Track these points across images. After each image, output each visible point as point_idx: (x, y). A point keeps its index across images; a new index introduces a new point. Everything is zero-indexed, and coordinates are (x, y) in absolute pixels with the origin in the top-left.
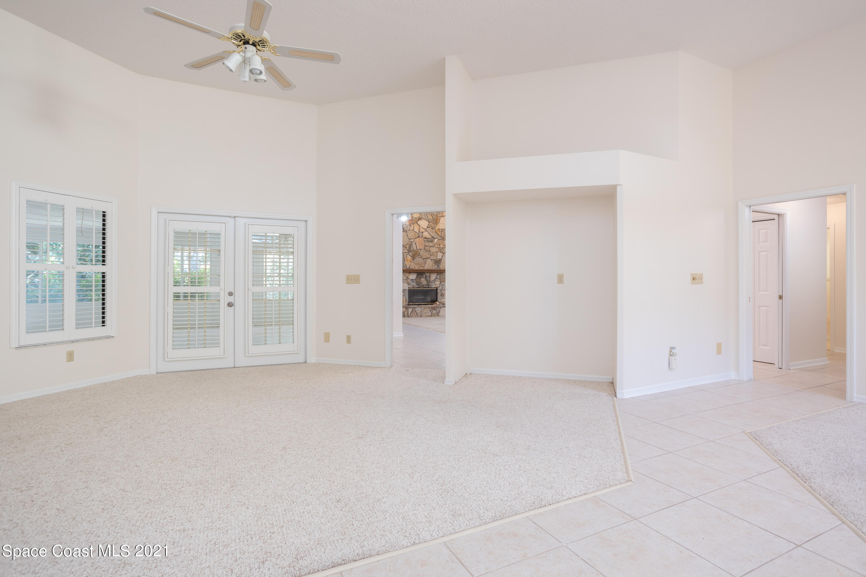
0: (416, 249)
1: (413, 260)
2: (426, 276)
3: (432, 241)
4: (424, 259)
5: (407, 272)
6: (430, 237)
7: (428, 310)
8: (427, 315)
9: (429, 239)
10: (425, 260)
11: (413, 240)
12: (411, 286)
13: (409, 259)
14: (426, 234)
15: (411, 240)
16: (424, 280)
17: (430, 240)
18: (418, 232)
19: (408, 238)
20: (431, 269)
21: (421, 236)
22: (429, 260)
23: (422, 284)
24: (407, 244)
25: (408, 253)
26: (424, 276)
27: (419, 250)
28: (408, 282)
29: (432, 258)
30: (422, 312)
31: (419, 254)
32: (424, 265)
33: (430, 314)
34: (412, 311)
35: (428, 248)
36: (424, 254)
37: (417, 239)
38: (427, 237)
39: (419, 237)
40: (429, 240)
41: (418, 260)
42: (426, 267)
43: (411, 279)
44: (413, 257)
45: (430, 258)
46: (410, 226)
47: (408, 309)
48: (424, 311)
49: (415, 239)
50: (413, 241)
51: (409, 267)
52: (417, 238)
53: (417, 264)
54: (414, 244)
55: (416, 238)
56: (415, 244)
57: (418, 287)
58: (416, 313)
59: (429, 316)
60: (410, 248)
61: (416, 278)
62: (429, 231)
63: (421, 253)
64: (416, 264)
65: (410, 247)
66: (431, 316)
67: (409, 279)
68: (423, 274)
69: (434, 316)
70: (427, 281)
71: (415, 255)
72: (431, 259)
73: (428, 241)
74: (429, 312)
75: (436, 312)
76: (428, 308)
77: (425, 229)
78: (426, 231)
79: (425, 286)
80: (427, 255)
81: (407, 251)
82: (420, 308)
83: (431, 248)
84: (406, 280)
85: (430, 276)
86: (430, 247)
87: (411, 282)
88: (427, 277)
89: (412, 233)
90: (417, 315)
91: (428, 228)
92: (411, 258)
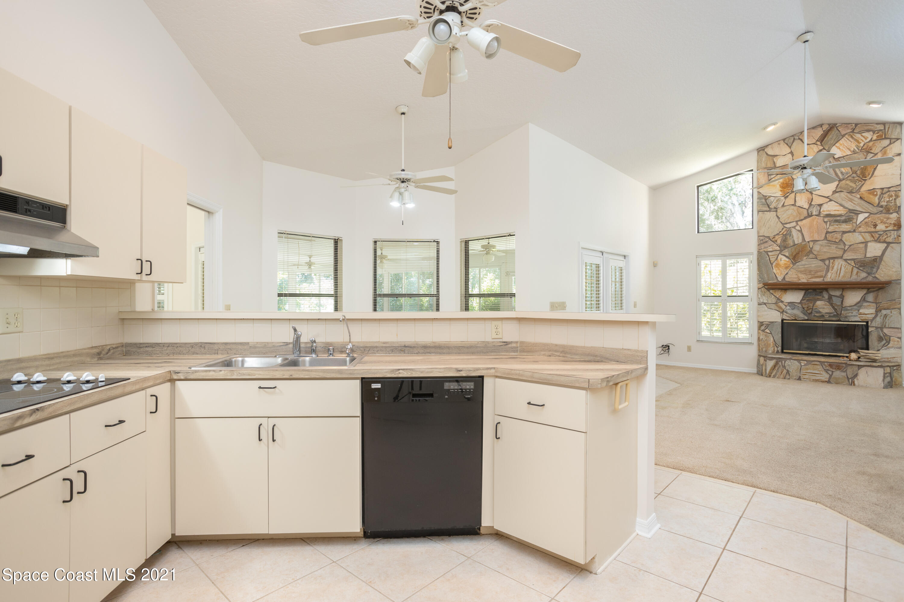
0: (800, 241)
1: (794, 264)
2: (830, 297)
3: (847, 220)
4: (823, 260)
5: (779, 289)
6: (842, 211)
7: (819, 367)
8: (818, 378)
9: (840, 216)
10: (827, 262)
11: (794, 224)
12: (788, 317)
13: (782, 263)
14: (831, 208)
15: (788, 226)
16: (825, 305)
17: (843, 218)
18: (806, 206)
19: (779, 223)
20: (847, 279)
21: (814, 213)
22: (838, 263)
23: (820, 312)
24: (778, 234)
25: (781, 251)
26: (826, 296)
27: (811, 244)
28: (780, 308)
29: (849, 255)
30: (803, 372)
31: (811, 252)
32: (824, 272)
33: (825, 376)
34: (775, 366)
35: (839, 236)
36: (825, 250)
37: (804, 221)
38: (832, 213)
39: (810, 215)
40: (838, 218)
41: (805, 262)
42: (831, 277)
43: (789, 303)
44: (795, 258)
45: (841, 257)
46: (786, 198)
47: (766, 361)
48: (807, 369)
49: (799, 223)
50: (794, 227)
51: (784, 278)
52: (805, 218)
53: (806, 272)
54: (794, 233)
55: (802, 220)
56: (801, 231)
57: (806, 318)
58: (785, 371)
59: (823, 382)
60: (785, 240)
61: (802, 300)
62: (840, 201)
63: (817, 248)
64: (801, 272)
65: (786, 238)
66: (829, 382)
67: (782, 302)
68: (822, 292)
69: (837, 383)
70: (833, 307)
71: (798, 253)
72: (846, 260)
73: (836, 221)
74: (824, 373)
75: (844, 374)
76: (818, 363)
77: (827, 197)
78: (831, 200)
79: (827, 317)
80: (834, 251)
81: (778, 248)
82: (796, 362)
83: (845, 235)
84: (776, 303)
85: (842, 297)
86: (844, 232)
87: (788, 307)
88: (834, 298)
89: (790, 212)
90: (787, 376)
91: (837, 194)
92: (787, 260)
